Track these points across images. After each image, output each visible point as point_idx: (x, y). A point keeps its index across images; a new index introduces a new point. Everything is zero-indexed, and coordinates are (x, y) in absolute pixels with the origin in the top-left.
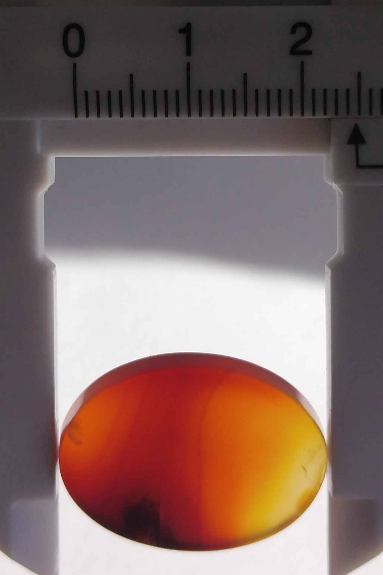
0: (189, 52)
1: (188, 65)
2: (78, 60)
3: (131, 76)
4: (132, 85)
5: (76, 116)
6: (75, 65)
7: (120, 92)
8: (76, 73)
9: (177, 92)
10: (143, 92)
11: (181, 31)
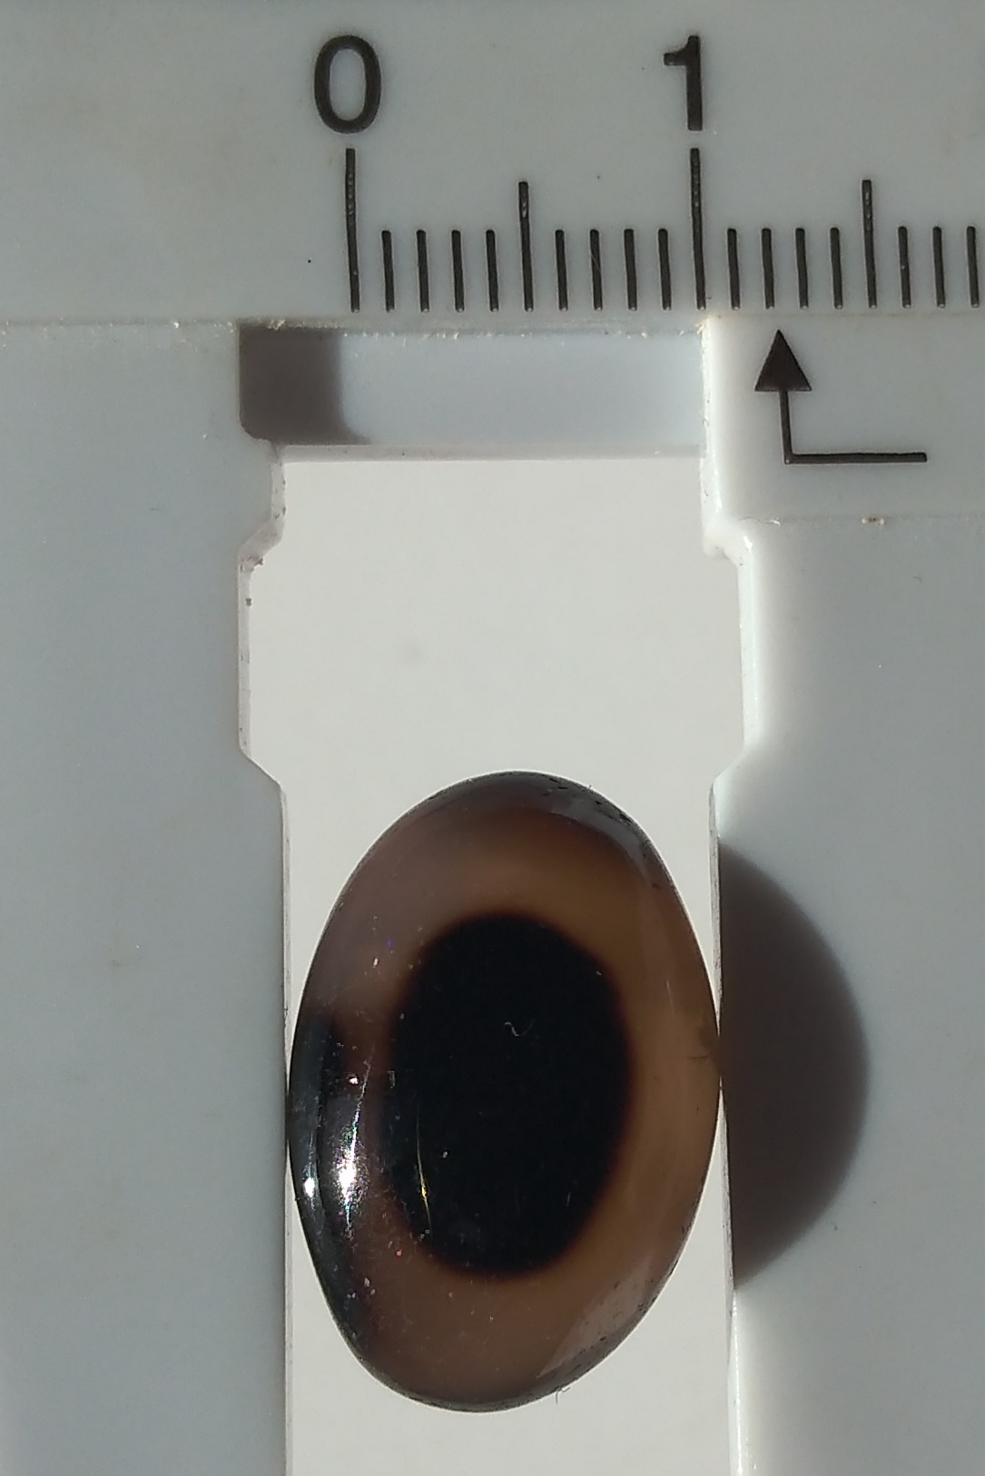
0: (695, 117)
1: (695, 153)
2: (363, 142)
3: (523, 186)
4: (524, 213)
5: (355, 302)
6: (350, 154)
7: (490, 234)
8: (354, 179)
9: (663, 234)
10: (560, 235)
11: (670, 58)
